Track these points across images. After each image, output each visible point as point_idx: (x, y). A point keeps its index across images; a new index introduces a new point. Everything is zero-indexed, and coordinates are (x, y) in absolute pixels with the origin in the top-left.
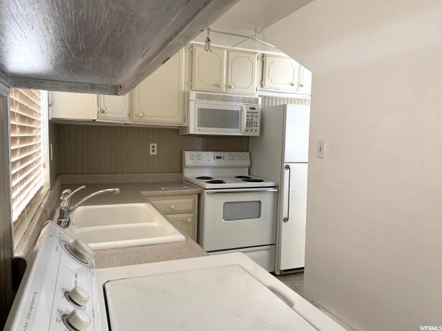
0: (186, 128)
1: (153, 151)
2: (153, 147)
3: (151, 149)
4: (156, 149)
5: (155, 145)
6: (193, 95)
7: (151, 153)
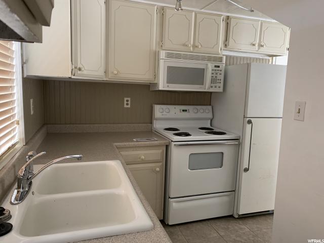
0: (156, 85)
1: (127, 104)
2: (127, 101)
3: (125, 102)
4: (129, 103)
5: (129, 99)
6: (163, 54)
7: (125, 106)
